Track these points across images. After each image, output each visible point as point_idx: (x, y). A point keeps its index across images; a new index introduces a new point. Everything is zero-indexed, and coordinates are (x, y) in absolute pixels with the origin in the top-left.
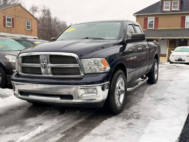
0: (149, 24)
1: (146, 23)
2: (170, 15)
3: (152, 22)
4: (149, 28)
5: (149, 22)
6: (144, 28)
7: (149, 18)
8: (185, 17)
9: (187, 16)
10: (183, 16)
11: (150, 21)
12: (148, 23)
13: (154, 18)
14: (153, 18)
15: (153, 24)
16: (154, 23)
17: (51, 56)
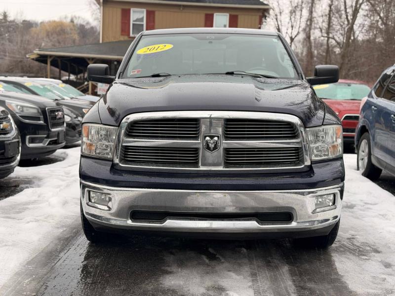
0: (133, 24)
1: (126, 22)
2: (180, 9)
3: (142, 20)
4: (133, 34)
5: (134, 21)
6: (122, 35)
7: (132, 10)
8: (212, 16)
9: (217, 14)
10: (209, 12)
11: (135, 19)
12: (131, 23)
13: (145, 10)
14: (143, 12)
15: (143, 25)
16: (144, 23)
17: (228, 121)
